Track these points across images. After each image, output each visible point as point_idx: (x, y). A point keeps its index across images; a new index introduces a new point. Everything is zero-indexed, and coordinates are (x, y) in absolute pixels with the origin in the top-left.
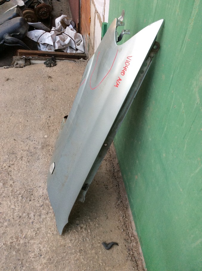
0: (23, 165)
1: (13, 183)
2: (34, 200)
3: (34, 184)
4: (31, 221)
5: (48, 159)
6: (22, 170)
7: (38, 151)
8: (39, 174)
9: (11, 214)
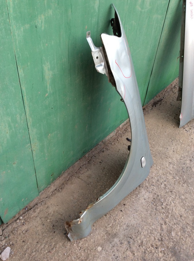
0: (145, 233)
1: (162, 224)
2: (155, 194)
3: (148, 205)
4: (166, 183)
5: (120, 218)
6: (149, 229)
7: (122, 236)
8: (138, 211)
9: (176, 200)
